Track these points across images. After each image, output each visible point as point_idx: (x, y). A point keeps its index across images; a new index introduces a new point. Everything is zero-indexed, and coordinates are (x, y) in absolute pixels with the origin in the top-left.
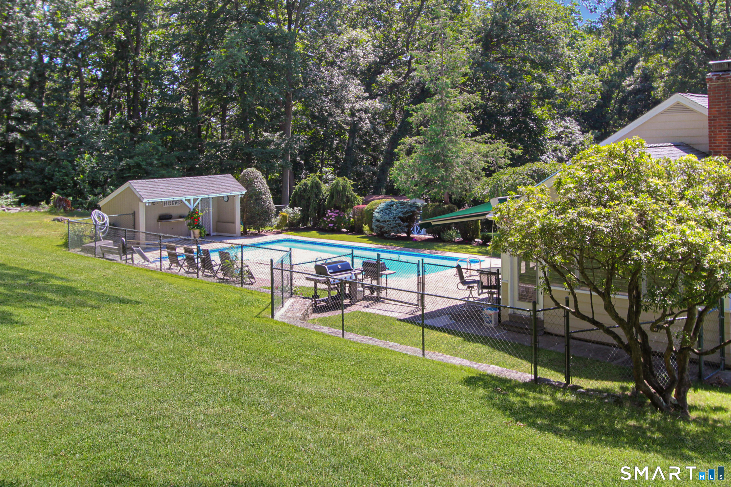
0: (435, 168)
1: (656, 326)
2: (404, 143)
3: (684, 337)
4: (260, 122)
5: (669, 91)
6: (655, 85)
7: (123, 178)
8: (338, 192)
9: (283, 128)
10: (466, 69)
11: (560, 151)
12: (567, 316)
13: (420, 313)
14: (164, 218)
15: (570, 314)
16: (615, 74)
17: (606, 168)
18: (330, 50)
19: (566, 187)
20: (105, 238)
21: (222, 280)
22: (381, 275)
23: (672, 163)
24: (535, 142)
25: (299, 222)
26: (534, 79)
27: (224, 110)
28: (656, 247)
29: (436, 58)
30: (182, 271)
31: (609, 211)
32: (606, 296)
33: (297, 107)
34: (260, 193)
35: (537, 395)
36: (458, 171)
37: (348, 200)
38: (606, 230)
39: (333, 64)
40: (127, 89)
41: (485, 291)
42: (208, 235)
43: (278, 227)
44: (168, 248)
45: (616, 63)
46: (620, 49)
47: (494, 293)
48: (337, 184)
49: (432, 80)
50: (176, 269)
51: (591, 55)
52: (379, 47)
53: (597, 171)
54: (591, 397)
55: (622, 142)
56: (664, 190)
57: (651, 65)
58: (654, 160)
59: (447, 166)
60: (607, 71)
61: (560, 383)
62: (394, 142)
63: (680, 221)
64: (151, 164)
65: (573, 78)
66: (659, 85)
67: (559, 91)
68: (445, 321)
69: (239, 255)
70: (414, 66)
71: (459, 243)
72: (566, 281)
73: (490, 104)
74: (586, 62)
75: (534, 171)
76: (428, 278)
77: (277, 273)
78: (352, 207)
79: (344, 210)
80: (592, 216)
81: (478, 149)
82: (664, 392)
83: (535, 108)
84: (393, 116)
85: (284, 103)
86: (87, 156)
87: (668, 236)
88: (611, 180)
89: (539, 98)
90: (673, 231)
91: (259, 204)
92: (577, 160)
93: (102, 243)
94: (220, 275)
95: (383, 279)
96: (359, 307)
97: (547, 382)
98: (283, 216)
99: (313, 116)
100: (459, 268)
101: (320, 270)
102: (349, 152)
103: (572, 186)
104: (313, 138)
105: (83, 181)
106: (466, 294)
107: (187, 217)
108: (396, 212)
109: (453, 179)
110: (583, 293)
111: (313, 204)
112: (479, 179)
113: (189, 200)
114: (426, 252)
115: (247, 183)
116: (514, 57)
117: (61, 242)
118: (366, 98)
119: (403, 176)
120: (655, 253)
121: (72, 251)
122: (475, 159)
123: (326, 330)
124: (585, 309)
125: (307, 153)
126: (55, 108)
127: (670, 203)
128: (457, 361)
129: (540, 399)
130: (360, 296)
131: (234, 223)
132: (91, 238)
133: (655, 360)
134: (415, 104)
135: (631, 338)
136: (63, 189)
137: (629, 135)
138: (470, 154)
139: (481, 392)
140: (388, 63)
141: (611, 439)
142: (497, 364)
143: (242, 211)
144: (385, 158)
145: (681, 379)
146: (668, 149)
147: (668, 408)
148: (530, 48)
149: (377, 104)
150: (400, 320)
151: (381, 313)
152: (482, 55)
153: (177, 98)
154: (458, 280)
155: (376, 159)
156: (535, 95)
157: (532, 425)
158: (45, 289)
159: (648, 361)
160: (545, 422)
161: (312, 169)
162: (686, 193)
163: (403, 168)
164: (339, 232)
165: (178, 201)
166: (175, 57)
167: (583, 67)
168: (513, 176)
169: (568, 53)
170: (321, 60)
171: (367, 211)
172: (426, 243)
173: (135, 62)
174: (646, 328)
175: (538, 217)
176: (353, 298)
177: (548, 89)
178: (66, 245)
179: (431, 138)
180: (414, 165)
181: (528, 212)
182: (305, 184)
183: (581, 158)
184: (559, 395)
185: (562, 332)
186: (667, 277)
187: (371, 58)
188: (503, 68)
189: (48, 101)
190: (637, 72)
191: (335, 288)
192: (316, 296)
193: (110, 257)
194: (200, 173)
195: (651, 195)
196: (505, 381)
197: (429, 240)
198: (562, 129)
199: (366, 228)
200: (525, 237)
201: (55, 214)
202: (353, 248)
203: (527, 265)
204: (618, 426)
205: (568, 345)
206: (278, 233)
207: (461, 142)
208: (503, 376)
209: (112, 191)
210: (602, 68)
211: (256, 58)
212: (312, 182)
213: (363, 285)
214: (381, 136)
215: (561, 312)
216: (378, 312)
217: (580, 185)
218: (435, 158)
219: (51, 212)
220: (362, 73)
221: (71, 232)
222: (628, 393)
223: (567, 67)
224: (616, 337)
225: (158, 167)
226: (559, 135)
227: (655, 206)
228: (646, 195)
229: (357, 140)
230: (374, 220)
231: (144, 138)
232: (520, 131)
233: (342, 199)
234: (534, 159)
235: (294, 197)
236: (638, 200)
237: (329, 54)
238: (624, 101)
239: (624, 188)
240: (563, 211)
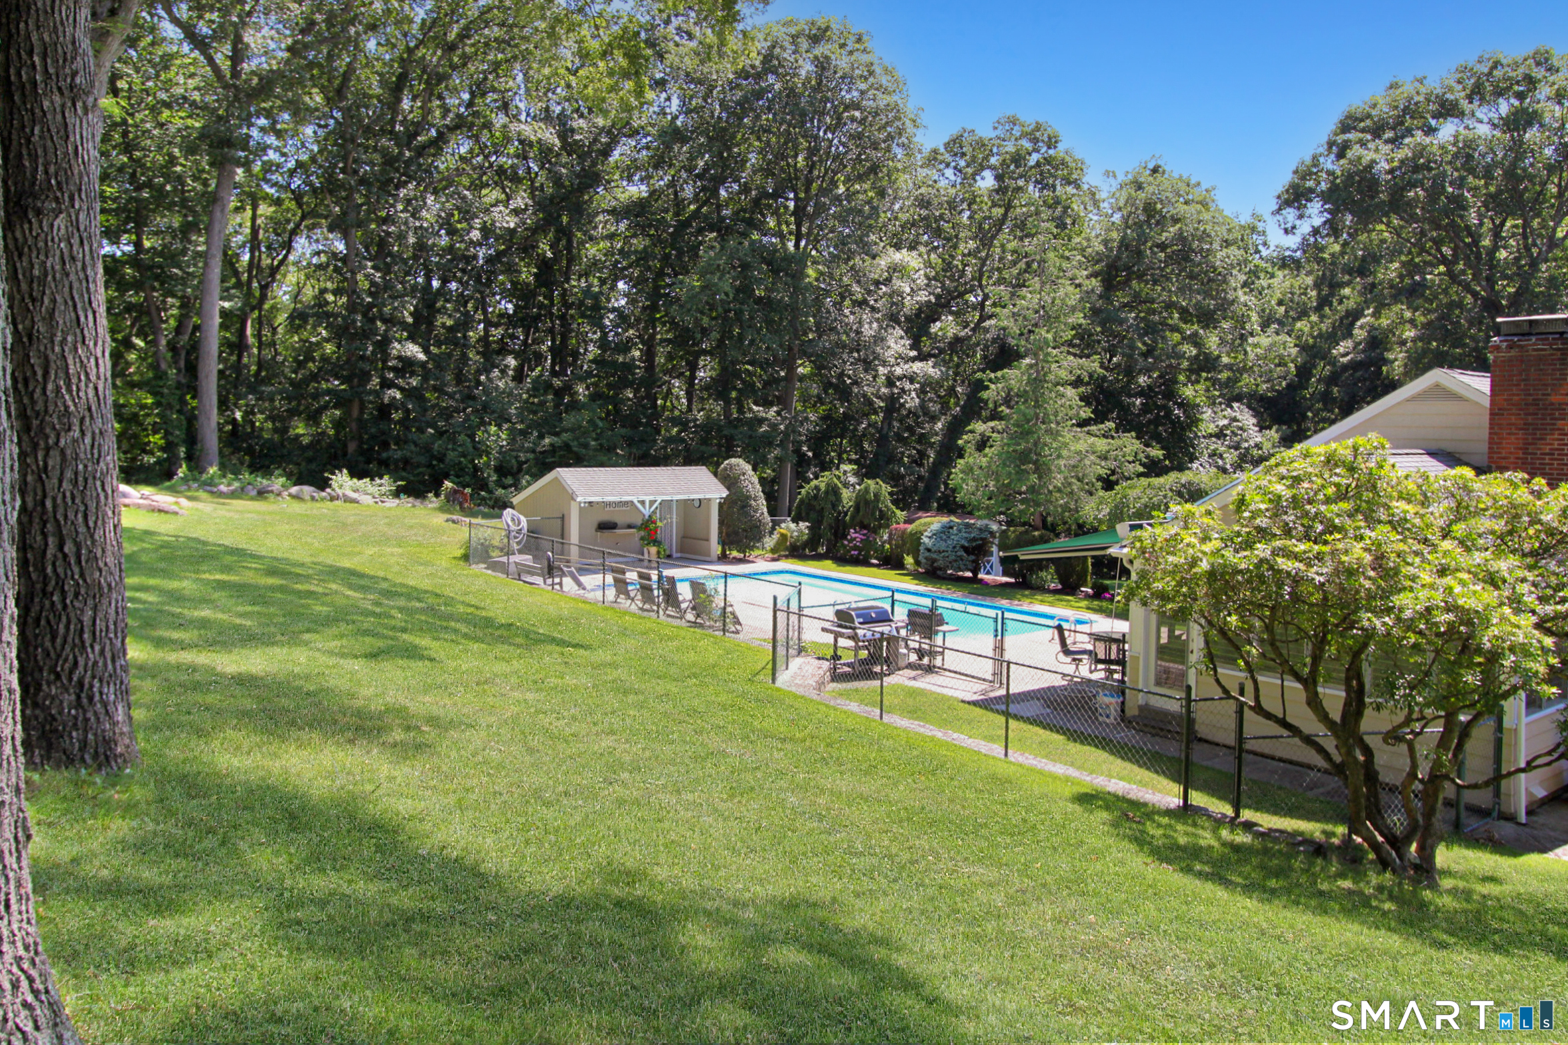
0: (1021, 474)
1: (1393, 736)
2: (972, 432)
3: (1439, 758)
4: (749, 389)
5: (1417, 367)
6: (1390, 356)
7: (544, 464)
8: (867, 502)
9: (784, 401)
10: (1079, 318)
11: (1221, 456)
12: (1240, 713)
13: (1003, 692)
14: (606, 526)
15: (1246, 709)
16: (1320, 335)
17: (1319, 481)
18: (858, 282)
19: (1252, 507)
20: (520, 552)
21: (695, 624)
22: (937, 632)
23: (1432, 479)
24: (1182, 439)
25: (806, 544)
26: (1185, 338)
27: (693, 367)
28: (1401, 610)
29: (1029, 299)
30: (633, 607)
31: (1325, 548)
32: (1309, 683)
33: (804, 368)
34: (749, 497)
35: (1190, 829)
36: (1058, 480)
37: (883, 515)
38: (1319, 579)
39: (862, 303)
40: (551, 331)
41: (1100, 666)
42: (670, 557)
43: (773, 551)
44: (613, 570)
45: (1322, 317)
46: (1332, 295)
47: (1116, 671)
48: (866, 490)
49: (1021, 334)
50: (624, 602)
51: (1280, 303)
52: (935, 279)
53: (1306, 485)
54: (1276, 840)
55: (1350, 442)
56: (1417, 521)
57: (1384, 322)
58: (1401, 473)
59: (1042, 470)
60: (1306, 329)
61: (1224, 816)
62: (956, 428)
63: (1443, 571)
64: (586, 446)
65: (1250, 340)
66: (1397, 359)
67: (1225, 360)
68: (1033, 709)
69: (721, 589)
70: (989, 310)
71: (1055, 592)
72: (1242, 657)
73: (1111, 376)
74: (1272, 314)
75: (1184, 486)
76: (1009, 641)
77: (781, 616)
78: (888, 526)
79: (875, 531)
80: (1296, 557)
81: (1093, 445)
82: (1398, 843)
83: (1185, 385)
84: (952, 388)
85: (785, 360)
86: (493, 429)
87: (1423, 594)
88: (1328, 501)
89: (1191, 370)
90: (1432, 587)
91: (747, 514)
92: (1271, 467)
93: (518, 558)
94: (690, 616)
95: (939, 640)
96: (899, 679)
97: (1203, 812)
98: (782, 535)
99: (827, 385)
100: (1059, 629)
101: (844, 617)
102: (882, 440)
103: (1263, 506)
104: (827, 418)
105: (487, 465)
106: (1069, 669)
107: (639, 528)
108: (958, 538)
109: (1050, 492)
110: (1270, 680)
111: (828, 518)
112: (1091, 494)
113: (643, 502)
114: (1004, 603)
115: (730, 481)
116: (1153, 302)
117: (459, 553)
118: (913, 359)
119: (971, 483)
120: (1399, 619)
121: (474, 566)
122: (1087, 462)
123: (854, 707)
124: (1271, 704)
125: (819, 441)
126: (448, 354)
127: (1426, 542)
128: (1059, 769)
129: (1195, 835)
130: (902, 663)
131: (707, 540)
132: (501, 550)
133: (1384, 796)
134: (994, 371)
135: (1348, 754)
136: (458, 476)
137: (1361, 430)
138: (1079, 453)
139: (1102, 815)
140: (947, 305)
141: (1313, 903)
142: (1121, 779)
143: (721, 523)
144: (938, 454)
145: (1428, 826)
146: (1416, 458)
147: (1404, 868)
148: (1181, 290)
149: (927, 369)
150: (969, 703)
151: (934, 688)
152: (1100, 297)
153: (625, 347)
154: (1058, 647)
155: (922, 454)
156: (1185, 364)
157: (1188, 870)
158: (450, 617)
159: (1373, 795)
160: (1207, 869)
161: (824, 466)
162: (1454, 528)
163: (971, 470)
164: (867, 564)
165: (626, 503)
166: (621, 285)
167: (1267, 320)
168: (1148, 491)
169: (1243, 298)
170: (843, 298)
171: (911, 534)
172: (1003, 590)
173: (565, 290)
174: (1373, 741)
175: (1204, 553)
176: (892, 664)
177: (1207, 356)
178: (466, 558)
179: (1018, 426)
180: (989, 467)
181: (1188, 545)
182: (817, 488)
183: (1277, 465)
184: (1225, 833)
185: (1231, 740)
186: (1417, 659)
187: (923, 297)
188: (1135, 319)
189: (439, 343)
190: (1359, 333)
191: (866, 648)
192: (835, 657)
193: (529, 579)
195: (1394, 528)
196: (1135, 804)
197: (1007, 585)
198: (1226, 422)
199: (909, 560)
200: (1180, 584)
201: (449, 512)
203: (1171, 632)
204: (1325, 886)
205: (1239, 758)
206: (774, 560)
207: (1067, 435)
208: (1132, 796)
209: (529, 484)
210: (1299, 325)
211: (744, 291)
212: (828, 485)
213: (907, 646)
214: (934, 419)
215: (1231, 706)
216: (929, 687)
217: (1277, 506)
218: (1024, 457)
219: (441, 509)
220: (908, 319)
221: (474, 540)
222: (1336, 841)
223: (1241, 321)
224: (1321, 750)
225: (596, 450)
226: (1221, 430)
227: (1401, 546)
228: (1388, 528)
229: (896, 424)
230: (922, 548)
231: (574, 405)
232: (1157, 421)
233: (873, 514)
234: (1181, 468)
235: (799, 506)
236: (1373, 534)
237: (856, 288)
238: (1332, 380)
239: (1350, 516)
240: (1248, 545)
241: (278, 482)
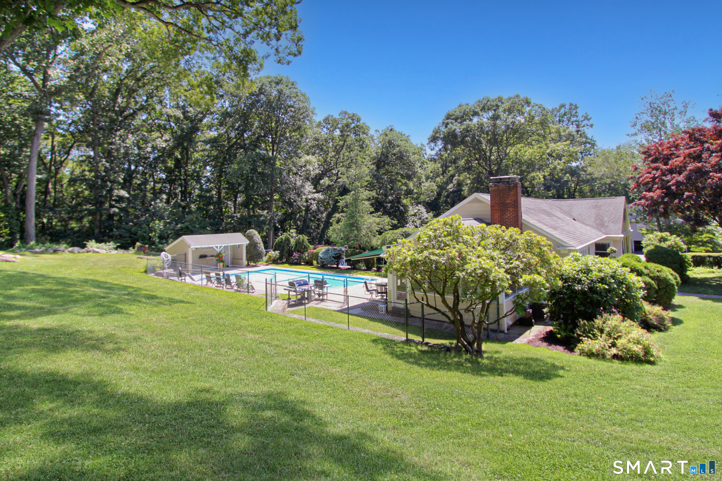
0: (352, 231)
1: (467, 310)
2: (335, 217)
3: (481, 315)
4: (256, 205)
5: (471, 192)
6: (463, 188)
7: (178, 234)
8: (300, 243)
9: (269, 208)
10: (368, 178)
11: (416, 222)
12: (422, 307)
13: (346, 306)
14: (203, 257)
15: (424, 305)
16: (443, 182)
17: (442, 230)
18: (295, 166)
19: (423, 239)
20: (168, 268)
21: (237, 291)
22: (324, 287)
23: (474, 228)
24: (403, 217)
25: (278, 259)
26: (403, 184)
27: (236, 197)
28: (467, 270)
29: (352, 172)
30: (213, 286)
31: (445, 252)
32: (442, 295)
33: (276, 197)
34: (257, 243)
35: (409, 347)
36: (364, 232)
37: (305, 247)
38: (443, 262)
39: (296, 174)
40: (181, 185)
41: (379, 295)
42: (228, 266)
43: (266, 262)
44: (206, 273)
45: (444, 177)
46: (446, 170)
47: (384, 296)
48: (299, 239)
49: (350, 184)
50: (210, 285)
51: (431, 172)
52: (321, 165)
53: (438, 232)
54: (435, 348)
55: (450, 217)
56: (471, 241)
57: (461, 178)
58: (465, 227)
59: (359, 229)
60: (439, 181)
61: (419, 341)
62: (330, 216)
63: (479, 257)
64: (195, 227)
65: (423, 184)
66: (466, 189)
67: (415, 191)
68: (359, 311)
69: (247, 277)
70: (340, 176)
71: (365, 270)
72: (422, 288)
73: (380, 197)
74: (429, 176)
75: (404, 232)
76: (349, 288)
77: (269, 286)
78: (307, 251)
79: (303, 253)
80: (436, 255)
81: (375, 220)
82: (471, 344)
83: (403, 199)
84: (328, 202)
85: (269, 194)
86: (157, 222)
87: (473, 264)
88: (445, 236)
89: (405, 194)
90: (475, 262)
91: (256, 249)
93: (167, 271)
94: (236, 288)
95: (325, 290)
96: (313, 304)
97: (412, 341)
98: (270, 256)
99: (285, 202)
100: (365, 283)
101: (292, 284)
102: (305, 221)
103: (426, 239)
104: (285, 214)
105: (155, 236)
106: (369, 297)
107: (216, 256)
108: (331, 254)
109: (361, 236)
110: (431, 295)
111: (286, 248)
112: (375, 236)
113: (217, 247)
114: (348, 275)
115: (250, 238)
116: (392, 172)
117: (143, 270)
118: (314, 193)
119: (335, 235)
120: (467, 273)
121: (149, 275)
122: (373, 226)
123: (295, 316)
124: (432, 303)
125: (282, 222)
126: (138, 194)
127: (473, 248)
129: (410, 349)
130: (313, 299)
131: (242, 259)
132: (161, 268)
133: (466, 329)
134: (341, 196)
135: (455, 317)
136: (142, 241)
137: (453, 213)
138: (370, 223)
139: (381, 346)
140: (325, 174)
141: (446, 367)
143: (247, 253)
144: (324, 225)
145: (479, 337)
146: (471, 221)
147: (473, 352)
148: (401, 168)
149: (320, 196)
150: (336, 311)
151: (324, 307)
152: (375, 171)
153: (210, 190)
154: (365, 289)
155: (319, 225)
156: (403, 192)
157: (407, 362)
158: (138, 296)
159: (463, 329)
160: (413, 360)
161: (284, 231)
162: (481, 243)
163: (335, 230)
164: (300, 264)
165: (210, 248)
166: (208, 168)
167: (427, 178)
168: (392, 235)
169: (420, 171)
170: (289, 172)
171: (315, 253)
172: (347, 271)
173: (186, 170)
174: (462, 312)
175: (409, 255)
176: (309, 299)
177: (410, 190)
178: (146, 272)
179: (350, 214)
180: (341, 229)
181: (404, 253)
182: (282, 239)
184: (419, 347)
185: (420, 315)
186: (473, 285)
187: (317, 171)
188: (387, 178)
189: (134, 190)
190: (455, 182)
191: (300, 294)
192: (289, 299)
193: (172, 278)
194: (222, 232)
195: (464, 244)
196: (392, 341)
197: (348, 269)
198: (416, 211)
199: (315, 262)
200: (402, 266)
201: (139, 254)
202: (309, 273)
203: (401, 281)
204: (450, 361)
205: (423, 322)
206: (267, 265)
207: (366, 217)
208: (390, 338)
209: (172, 242)
210: (437, 179)
211: (254, 170)
212: (286, 237)
213: (314, 293)
214: (322, 213)
215: (419, 305)
216: (322, 307)
217: (430, 239)
218: (352, 225)
219: (136, 253)
220: (312, 179)
221: (149, 265)
222: (453, 345)
223: (419, 178)
224: (447, 317)
225: (198, 228)
226: (415, 214)
227: (467, 250)
228: (462, 244)
229: (309, 215)
230: (319, 258)
231: (190, 212)
232: (395, 211)
233: (302, 247)
234: (403, 226)
235: (275, 245)
236: (458, 246)
237: (294, 168)
238: (448, 196)
239: (452, 241)
240: (422, 252)
241: (63, 246)
